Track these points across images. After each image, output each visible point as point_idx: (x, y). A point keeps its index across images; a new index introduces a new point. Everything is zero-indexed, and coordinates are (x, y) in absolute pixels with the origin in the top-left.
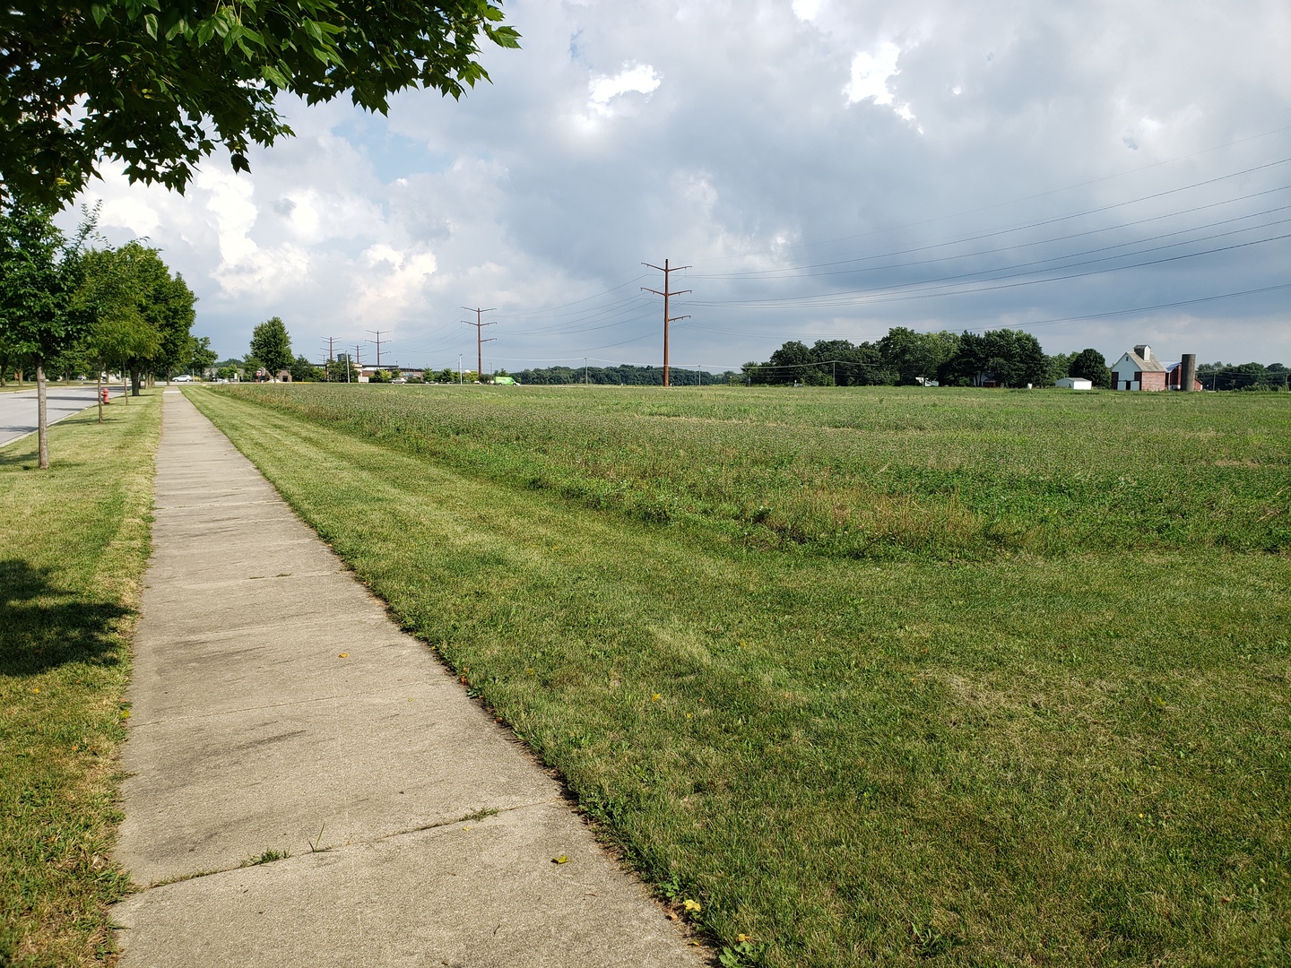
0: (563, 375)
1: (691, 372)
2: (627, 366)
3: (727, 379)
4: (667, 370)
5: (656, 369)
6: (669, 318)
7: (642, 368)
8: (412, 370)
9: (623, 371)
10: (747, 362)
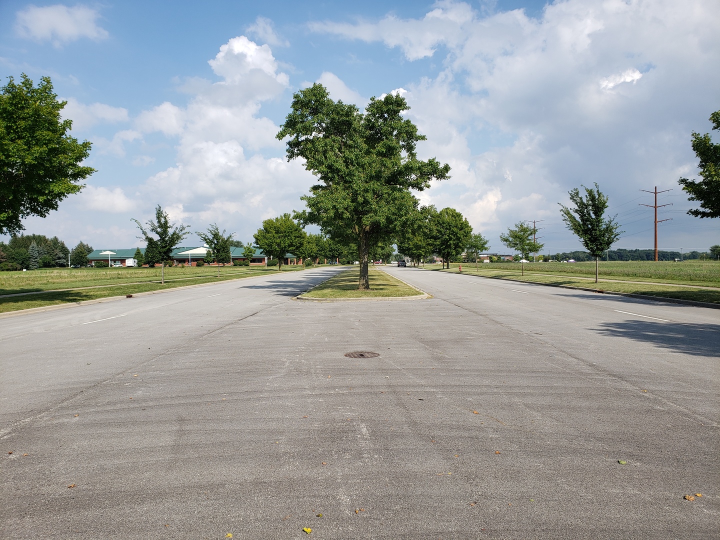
0: (581, 256)
1: (666, 252)
2: (622, 250)
3: (694, 256)
4: (657, 252)
5: (641, 251)
6: (657, 220)
7: (632, 251)
8: (505, 256)
9: (619, 252)
10: (714, 245)
